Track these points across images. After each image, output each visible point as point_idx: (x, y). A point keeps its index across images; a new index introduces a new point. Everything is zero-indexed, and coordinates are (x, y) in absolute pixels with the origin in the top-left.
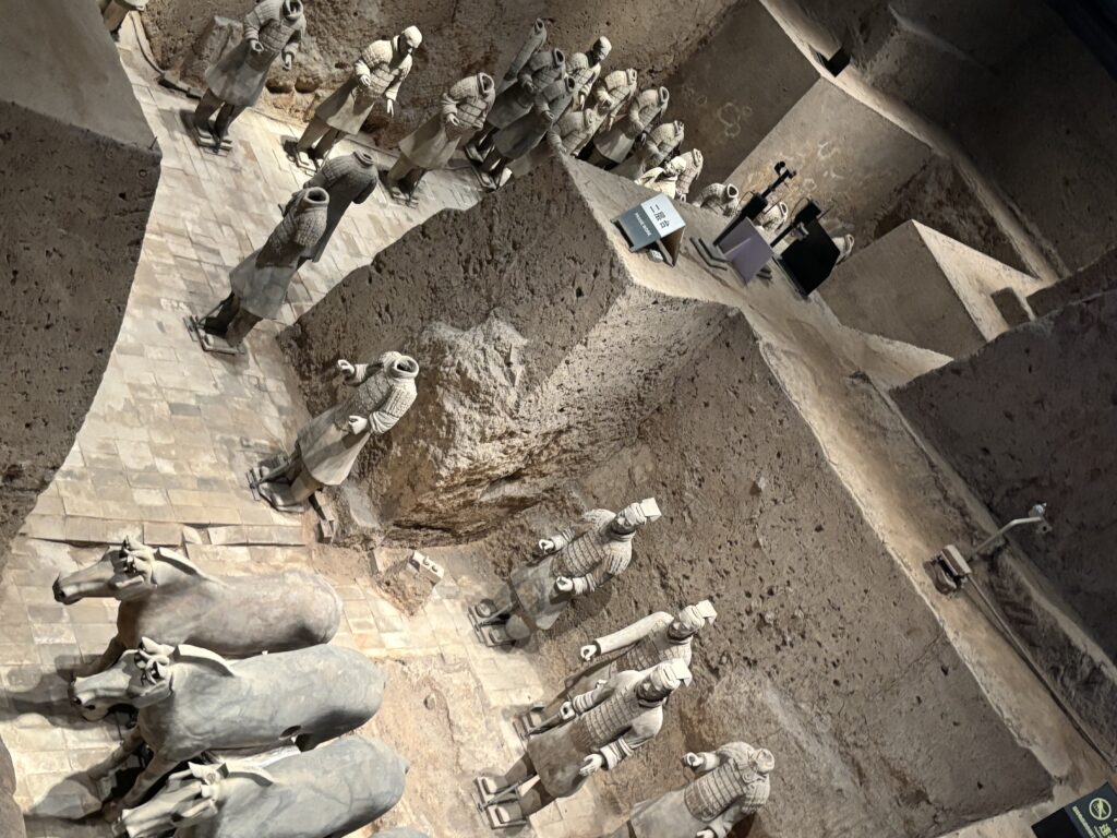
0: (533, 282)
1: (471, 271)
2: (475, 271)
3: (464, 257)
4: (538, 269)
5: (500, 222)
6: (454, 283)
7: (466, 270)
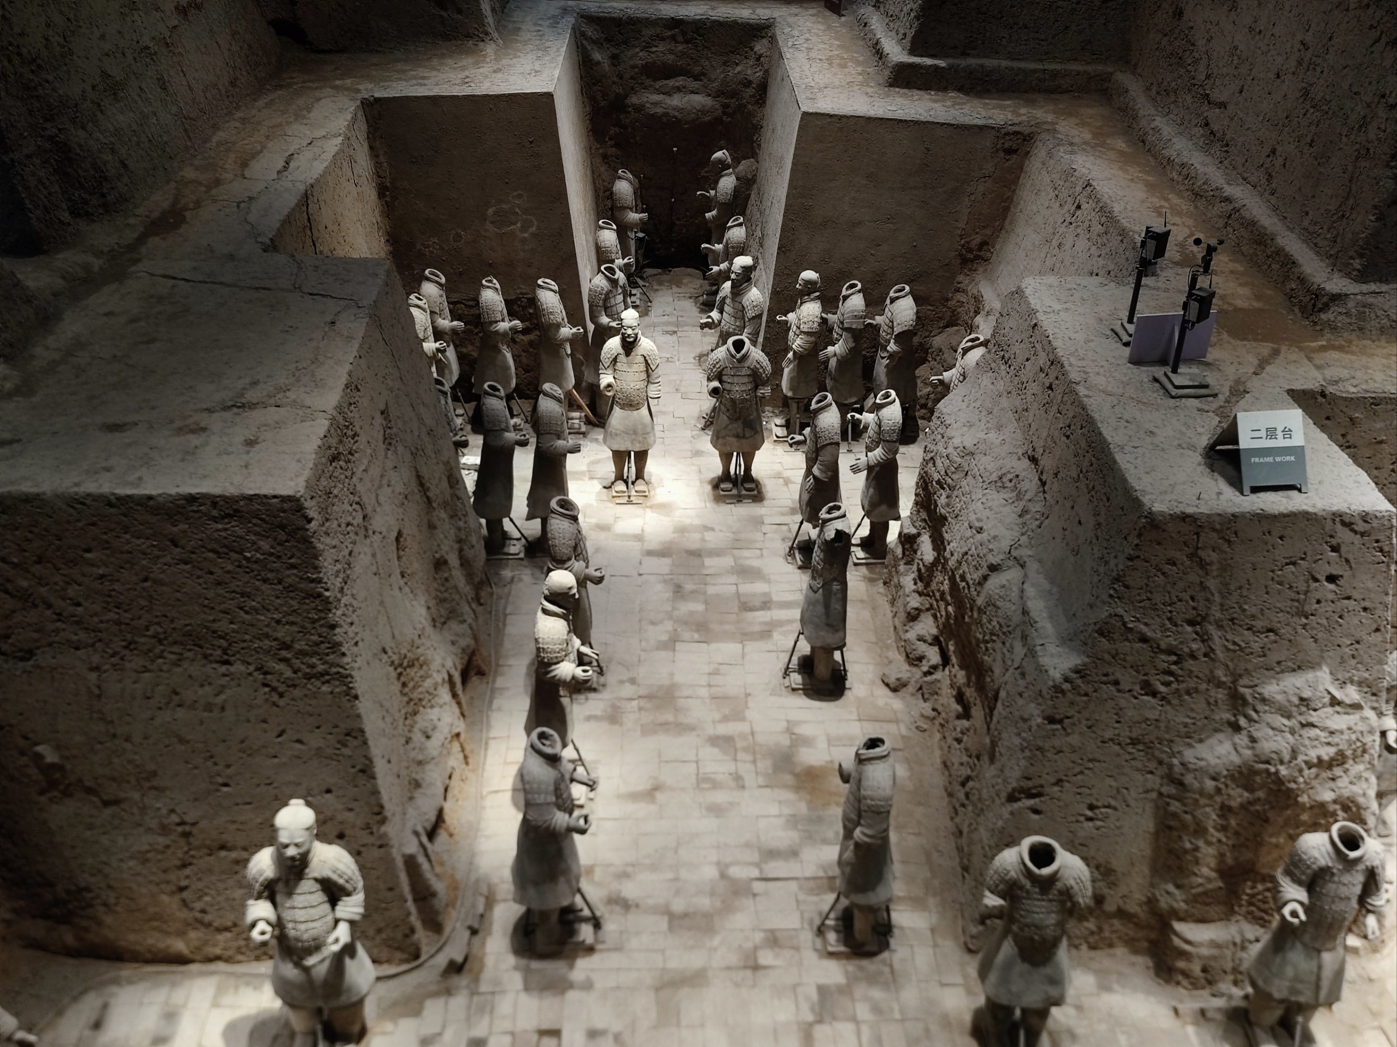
0: (1259, 624)
1: (1162, 689)
2: (1167, 684)
3: (1137, 688)
4: (1254, 610)
5: (1146, 624)
6: (1152, 715)
7: (1154, 694)
